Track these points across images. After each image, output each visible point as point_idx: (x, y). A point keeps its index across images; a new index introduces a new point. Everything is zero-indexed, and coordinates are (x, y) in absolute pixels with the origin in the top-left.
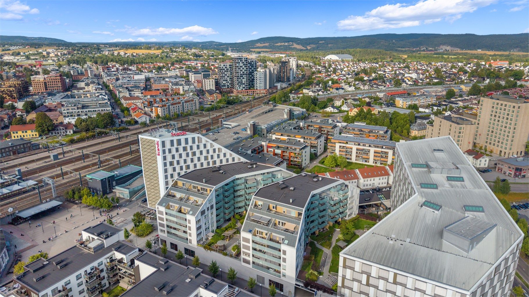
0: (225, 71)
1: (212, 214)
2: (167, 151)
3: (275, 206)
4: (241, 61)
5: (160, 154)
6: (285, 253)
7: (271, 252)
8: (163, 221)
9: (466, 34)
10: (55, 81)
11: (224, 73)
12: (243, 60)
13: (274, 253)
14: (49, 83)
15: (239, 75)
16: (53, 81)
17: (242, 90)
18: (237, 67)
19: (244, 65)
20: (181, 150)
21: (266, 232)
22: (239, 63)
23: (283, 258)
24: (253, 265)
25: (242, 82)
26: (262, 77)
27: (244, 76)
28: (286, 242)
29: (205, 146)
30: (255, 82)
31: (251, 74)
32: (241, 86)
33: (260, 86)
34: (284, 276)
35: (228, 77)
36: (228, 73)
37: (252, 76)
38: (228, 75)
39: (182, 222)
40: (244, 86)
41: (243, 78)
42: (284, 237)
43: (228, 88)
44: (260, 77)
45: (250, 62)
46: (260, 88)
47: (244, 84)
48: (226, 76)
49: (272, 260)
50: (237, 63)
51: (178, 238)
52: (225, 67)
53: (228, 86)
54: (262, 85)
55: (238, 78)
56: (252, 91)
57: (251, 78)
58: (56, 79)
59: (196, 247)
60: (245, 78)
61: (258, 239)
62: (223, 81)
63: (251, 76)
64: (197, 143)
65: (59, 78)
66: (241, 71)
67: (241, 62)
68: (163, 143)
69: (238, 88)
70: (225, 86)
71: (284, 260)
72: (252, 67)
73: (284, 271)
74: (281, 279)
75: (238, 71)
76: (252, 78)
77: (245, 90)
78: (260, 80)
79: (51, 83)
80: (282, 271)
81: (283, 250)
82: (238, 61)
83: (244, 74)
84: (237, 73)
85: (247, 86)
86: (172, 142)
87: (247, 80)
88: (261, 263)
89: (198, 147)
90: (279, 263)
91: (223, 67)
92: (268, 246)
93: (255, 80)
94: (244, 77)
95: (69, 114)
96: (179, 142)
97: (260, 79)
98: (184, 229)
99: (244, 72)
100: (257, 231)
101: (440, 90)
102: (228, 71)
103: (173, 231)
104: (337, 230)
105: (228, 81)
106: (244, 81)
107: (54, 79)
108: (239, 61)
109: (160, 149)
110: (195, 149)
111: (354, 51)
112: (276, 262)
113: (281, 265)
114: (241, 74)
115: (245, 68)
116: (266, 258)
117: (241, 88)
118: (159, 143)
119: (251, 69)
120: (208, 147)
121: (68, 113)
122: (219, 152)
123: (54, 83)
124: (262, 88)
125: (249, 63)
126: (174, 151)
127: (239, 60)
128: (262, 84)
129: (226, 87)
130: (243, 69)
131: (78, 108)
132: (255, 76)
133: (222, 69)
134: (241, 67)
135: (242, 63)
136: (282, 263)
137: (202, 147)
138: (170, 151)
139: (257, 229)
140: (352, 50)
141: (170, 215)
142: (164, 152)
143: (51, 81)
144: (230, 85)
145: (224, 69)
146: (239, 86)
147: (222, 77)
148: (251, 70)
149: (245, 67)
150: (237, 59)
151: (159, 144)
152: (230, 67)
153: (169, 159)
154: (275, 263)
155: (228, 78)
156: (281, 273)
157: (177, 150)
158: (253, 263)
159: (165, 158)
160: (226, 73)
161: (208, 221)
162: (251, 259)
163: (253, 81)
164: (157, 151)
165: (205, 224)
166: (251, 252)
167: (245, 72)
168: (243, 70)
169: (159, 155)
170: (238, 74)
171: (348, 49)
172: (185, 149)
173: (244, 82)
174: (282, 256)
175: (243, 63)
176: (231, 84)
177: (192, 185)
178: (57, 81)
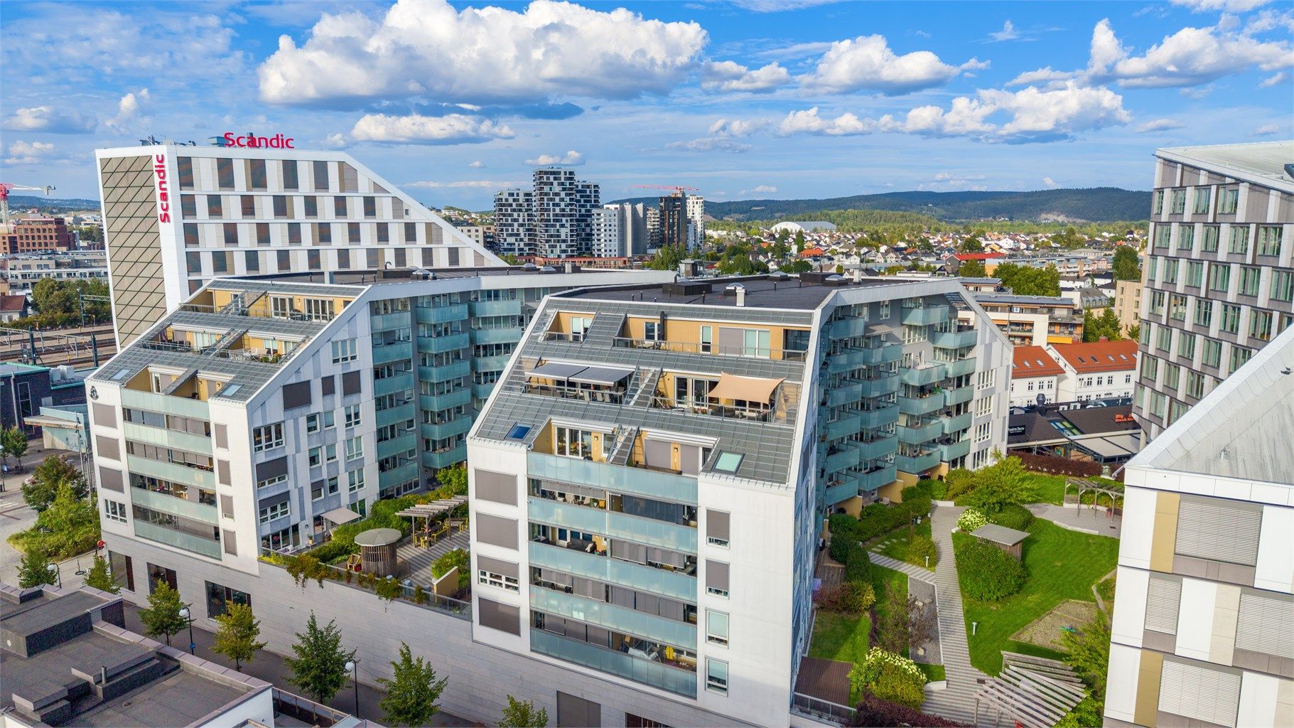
0: (514, 210)
1: (352, 418)
2: (202, 206)
3: (656, 320)
4: (555, 179)
5: (170, 212)
6: (720, 529)
7: (640, 539)
8: (116, 456)
9: (1100, 189)
10: (42, 234)
11: (510, 215)
12: (562, 176)
13: (654, 542)
14: (25, 241)
15: (552, 217)
16: (36, 234)
17: (559, 257)
18: (546, 194)
19: (564, 189)
20: (265, 209)
21: (609, 428)
22: (552, 184)
23: (710, 563)
24: (537, 632)
25: (559, 236)
26: (613, 224)
27: (564, 219)
28: (729, 461)
29: (370, 206)
30: (595, 242)
31: (583, 221)
32: (555, 246)
33: (608, 249)
34: (718, 682)
35: (522, 225)
36: (522, 217)
37: (588, 225)
38: (521, 221)
39: (190, 444)
40: (564, 246)
41: (563, 226)
42: (710, 441)
43: (522, 254)
44: (608, 223)
45: (580, 188)
46: (608, 253)
47: (564, 241)
48: (516, 224)
49: (640, 587)
50: (546, 184)
51: (179, 537)
52: (514, 200)
53: (522, 249)
54: (615, 245)
55: (547, 226)
56: (587, 260)
57: (584, 230)
58: (44, 230)
59: (255, 569)
60: (568, 225)
61: (560, 468)
62: (508, 235)
63: (583, 224)
64: (334, 188)
65: (53, 226)
66: (558, 205)
67: (555, 183)
68: (185, 166)
69: (549, 251)
70: (514, 250)
71: (720, 581)
72: (585, 201)
73: (715, 650)
74: (699, 703)
75: (548, 205)
76: (588, 230)
77: (567, 256)
78: (608, 233)
79: (30, 241)
80: (705, 651)
81: (711, 514)
82: (548, 178)
83: (563, 216)
84: (546, 210)
85: (572, 246)
86: (225, 167)
87: (571, 231)
88: (579, 616)
89: (341, 206)
90: (686, 599)
91: (507, 200)
92: (621, 503)
93: (595, 237)
94: (564, 222)
95: (28, 281)
96: (257, 173)
97: (608, 228)
98: (196, 479)
99: (564, 210)
100: (561, 432)
101: (1091, 257)
102: (520, 210)
103: (158, 502)
104: (940, 503)
105: (522, 236)
106: (564, 232)
107: (38, 230)
108: (552, 180)
109: (169, 192)
110: (326, 211)
111: (839, 216)
112: (671, 594)
113: (701, 616)
114: (557, 215)
115: (567, 199)
116: (609, 579)
117: (557, 251)
118: (166, 163)
119: (583, 206)
120: (385, 211)
121: (24, 276)
122: (429, 240)
123: (36, 241)
124: (613, 253)
125: (578, 191)
126: (232, 209)
127: (552, 177)
128: (612, 242)
129: (517, 253)
130: (562, 200)
131: (58, 265)
132: (595, 227)
133: (504, 205)
134: (557, 194)
135: (559, 184)
136: (705, 600)
137: (356, 210)
138: (215, 205)
139: (557, 422)
140: (836, 212)
141: (146, 418)
142: (188, 206)
143: (30, 234)
144: (526, 248)
145: (511, 205)
146: (550, 246)
147: (505, 225)
148: (583, 210)
149: (566, 195)
150: (546, 173)
151: (167, 169)
152: (527, 200)
153: (212, 238)
154: (657, 606)
155: (521, 229)
156: (700, 662)
157: (248, 207)
158: (538, 620)
159: (191, 234)
160: (515, 215)
161: (331, 447)
162: (521, 599)
163: (588, 240)
164: (159, 202)
165: (313, 460)
166: (521, 556)
167: (568, 209)
168: (563, 205)
169: (165, 218)
170: (548, 215)
171: (825, 211)
172: (281, 206)
173: (563, 237)
174: (706, 551)
175: (563, 184)
176: (529, 245)
177: (273, 294)
178: (47, 234)
